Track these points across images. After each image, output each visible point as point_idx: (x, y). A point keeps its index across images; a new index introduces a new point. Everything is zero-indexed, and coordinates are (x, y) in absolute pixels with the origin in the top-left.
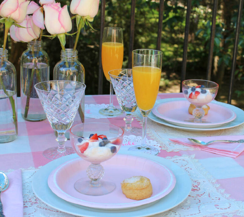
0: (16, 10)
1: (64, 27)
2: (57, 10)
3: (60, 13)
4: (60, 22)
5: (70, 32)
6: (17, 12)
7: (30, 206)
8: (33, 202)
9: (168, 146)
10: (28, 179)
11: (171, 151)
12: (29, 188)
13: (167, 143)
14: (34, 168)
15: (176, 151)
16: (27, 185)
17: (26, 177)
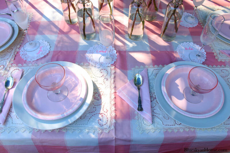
7: (153, 101)
8: (154, 98)
9: (219, 56)
10: (150, 76)
11: (220, 61)
12: (151, 85)
13: (218, 52)
14: (152, 66)
15: (223, 61)
16: (150, 81)
17: (150, 74)
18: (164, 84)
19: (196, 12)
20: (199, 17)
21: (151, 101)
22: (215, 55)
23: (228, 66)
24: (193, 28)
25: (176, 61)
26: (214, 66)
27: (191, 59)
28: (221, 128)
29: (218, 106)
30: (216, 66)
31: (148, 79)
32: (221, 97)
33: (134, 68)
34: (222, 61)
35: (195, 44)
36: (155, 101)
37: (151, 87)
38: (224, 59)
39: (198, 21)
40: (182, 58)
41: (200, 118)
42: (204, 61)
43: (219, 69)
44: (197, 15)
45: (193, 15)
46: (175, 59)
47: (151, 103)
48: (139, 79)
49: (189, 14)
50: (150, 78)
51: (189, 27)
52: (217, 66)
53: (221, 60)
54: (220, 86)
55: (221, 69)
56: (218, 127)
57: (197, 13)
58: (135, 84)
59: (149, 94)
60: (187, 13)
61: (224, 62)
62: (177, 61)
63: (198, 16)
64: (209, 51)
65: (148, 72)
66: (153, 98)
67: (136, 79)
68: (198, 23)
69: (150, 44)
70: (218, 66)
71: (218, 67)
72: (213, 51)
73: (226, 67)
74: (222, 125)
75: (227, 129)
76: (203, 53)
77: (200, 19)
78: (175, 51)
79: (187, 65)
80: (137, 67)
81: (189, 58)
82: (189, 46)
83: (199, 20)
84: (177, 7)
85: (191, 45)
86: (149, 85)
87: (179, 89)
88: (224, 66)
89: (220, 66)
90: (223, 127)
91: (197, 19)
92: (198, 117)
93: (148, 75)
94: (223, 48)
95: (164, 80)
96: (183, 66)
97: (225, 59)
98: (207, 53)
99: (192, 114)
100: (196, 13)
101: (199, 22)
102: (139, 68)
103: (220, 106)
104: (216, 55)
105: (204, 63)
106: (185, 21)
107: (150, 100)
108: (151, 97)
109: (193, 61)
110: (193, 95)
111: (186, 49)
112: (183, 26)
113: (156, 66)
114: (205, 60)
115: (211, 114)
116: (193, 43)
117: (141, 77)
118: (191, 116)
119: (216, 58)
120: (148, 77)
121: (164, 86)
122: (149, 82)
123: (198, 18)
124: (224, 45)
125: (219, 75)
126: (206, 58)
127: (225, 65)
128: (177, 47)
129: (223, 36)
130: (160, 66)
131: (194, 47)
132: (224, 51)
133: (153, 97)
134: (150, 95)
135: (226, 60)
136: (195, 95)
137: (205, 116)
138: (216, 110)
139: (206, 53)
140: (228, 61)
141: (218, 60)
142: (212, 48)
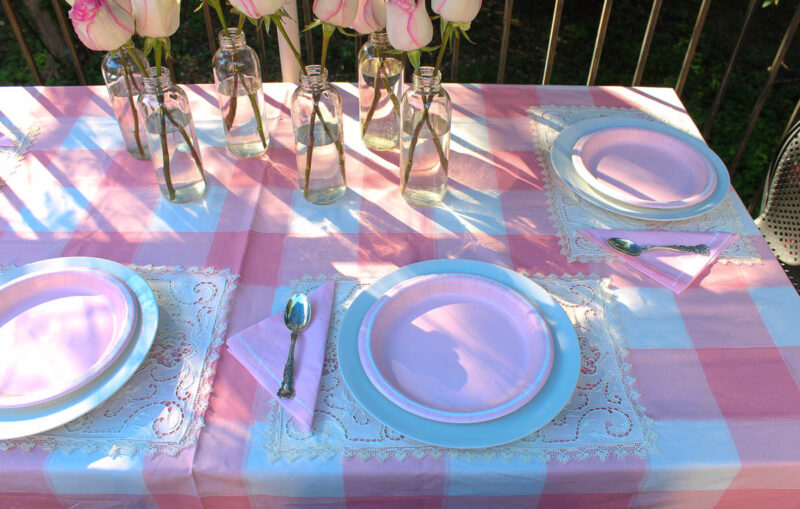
0: (338, 11)
1: (416, 43)
2: (407, 10)
3: (411, 14)
4: (410, 33)
5: (430, 45)
6: (340, 14)
7: (332, 371)
9: (573, 245)
10: (341, 303)
11: (574, 260)
13: (575, 235)
15: (583, 261)
21: (325, 372)
22: (562, 244)
23: (596, 276)
26: (552, 275)
28: (530, 453)
30: (556, 277)
31: (332, 312)
33: (297, 281)
34: (580, 260)
38: (588, 255)
47: (322, 379)
48: (299, 306)
52: (560, 274)
53: (577, 258)
55: (573, 282)
58: (287, 322)
61: (586, 265)
64: (544, 233)
66: (333, 364)
67: (292, 307)
70: (565, 276)
72: (559, 234)
73: (587, 278)
74: (537, 444)
75: (548, 456)
80: (306, 276)
88: (583, 276)
89: (569, 276)
90: (537, 450)
94: (591, 222)
97: (592, 255)
102: (314, 280)
104: (566, 246)
107: (320, 367)
108: (327, 360)
117: (305, 302)
119: (563, 252)
122: (333, 318)
127: (587, 274)
132: (594, 232)
133: (334, 360)
134: (326, 354)
135: (592, 258)
140: (599, 261)
141: (568, 259)
142: (556, 226)
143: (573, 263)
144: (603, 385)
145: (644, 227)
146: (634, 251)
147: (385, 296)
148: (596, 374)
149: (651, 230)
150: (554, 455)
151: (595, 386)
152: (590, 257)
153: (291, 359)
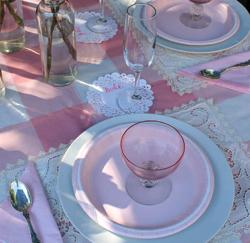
7: (67, 231)
8: (67, 224)
9: (177, 83)
10: (45, 177)
11: (183, 93)
12: (52, 195)
13: (174, 75)
14: (44, 153)
15: (189, 92)
16: (49, 189)
17: (43, 173)
18: (80, 184)
19: (107, 5)
20: (116, 14)
21: (63, 234)
22: (170, 84)
23: (202, 100)
24: (110, 40)
25: (92, 124)
26: (175, 108)
27: (123, 108)
28: (227, 236)
29: (206, 192)
30: (178, 108)
31: (43, 186)
32: (206, 169)
33: (4, 171)
34: (187, 92)
35: (122, 75)
36: (71, 232)
37: (54, 202)
38: (189, 87)
39: (116, 23)
40: (104, 112)
41: (175, 232)
42: (151, 104)
43: (185, 111)
44: (111, 11)
45: (102, 13)
46: (89, 120)
47: (63, 240)
48: (20, 192)
49: (94, 13)
50: (46, 181)
51: (100, 42)
52: (179, 106)
53: (184, 91)
54: (197, 148)
55: (190, 108)
56: (220, 237)
57: (110, 8)
58: (16, 208)
59: (53, 219)
60: (90, 12)
61: (192, 94)
62: (96, 123)
63: (113, 12)
64: (154, 80)
65: (37, 171)
66: (65, 226)
67: (15, 195)
68: (117, 28)
69: (25, 105)
70: (183, 105)
71: (182, 107)
72: (165, 78)
73: (197, 103)
74: (228, 228)
75: (239, 233)
76: (145, 88)
77: (119, 18)
78: (85, 101)
79: (117, 125)
80: (9, 166)
81: (117, 108)
82: (112, 83)
83: (119, 21)
84: (58, 9)
85: (114, 79)
86: (49, 199)
87: (114, 185)
88: (194, 102)
89: (186, 105)
90: (230, 233)
91: (113, 19)
92: (173, 230)
93: (39, 175)
94: (180, 64)
95: (77, 176)
96: (109, 130)
97: (192, 86)
98: (152, 86)
99: (159, 230)
100: (107, 8)
101: (119, 26)
102: (16, 166)
103: (209, 189)
104: (173, 85)
105: (152, 110)
106: (89, 31)
107: (58, 232)
108: (59, 224)
109: (129, 112)
110: (149, 187)
111: (107, 90)
112: (88, 42)
113: (51, 150)
114: (153, 101)
115: (197, 215)
116: (117, 74)
117: (23, 187)
118: (157, 234)
119: (174, 90)
120: (41, 181)
121: (79, 189)
122: (45, 191)
123: (115, 17)
124: (182, 57)
125: (190, 124)
126: (153, 98)
127: (195, 100)
128: (85, 93)
129: (172, 40)
130: (62, 145)
131: (122, 80)
132: (185, 70)
133: (63, 222)
134: (56, 220)
135: (193, 88)
136: (153, 186)
137: (186, 224)
138: (203, 202)
139: (150, 86)
140: (198, 88)
141: (179, 93)
142: (159, 73)
143: (184, 95)
144: (243, 172)
145: (212, 58)
146: (216, 75)
147: (78, 160)
148: (235, 166)
149: (218, 58)
150: (241, 231)
151: (239, 174)
152: (191, 88)
153: (34, 235)
